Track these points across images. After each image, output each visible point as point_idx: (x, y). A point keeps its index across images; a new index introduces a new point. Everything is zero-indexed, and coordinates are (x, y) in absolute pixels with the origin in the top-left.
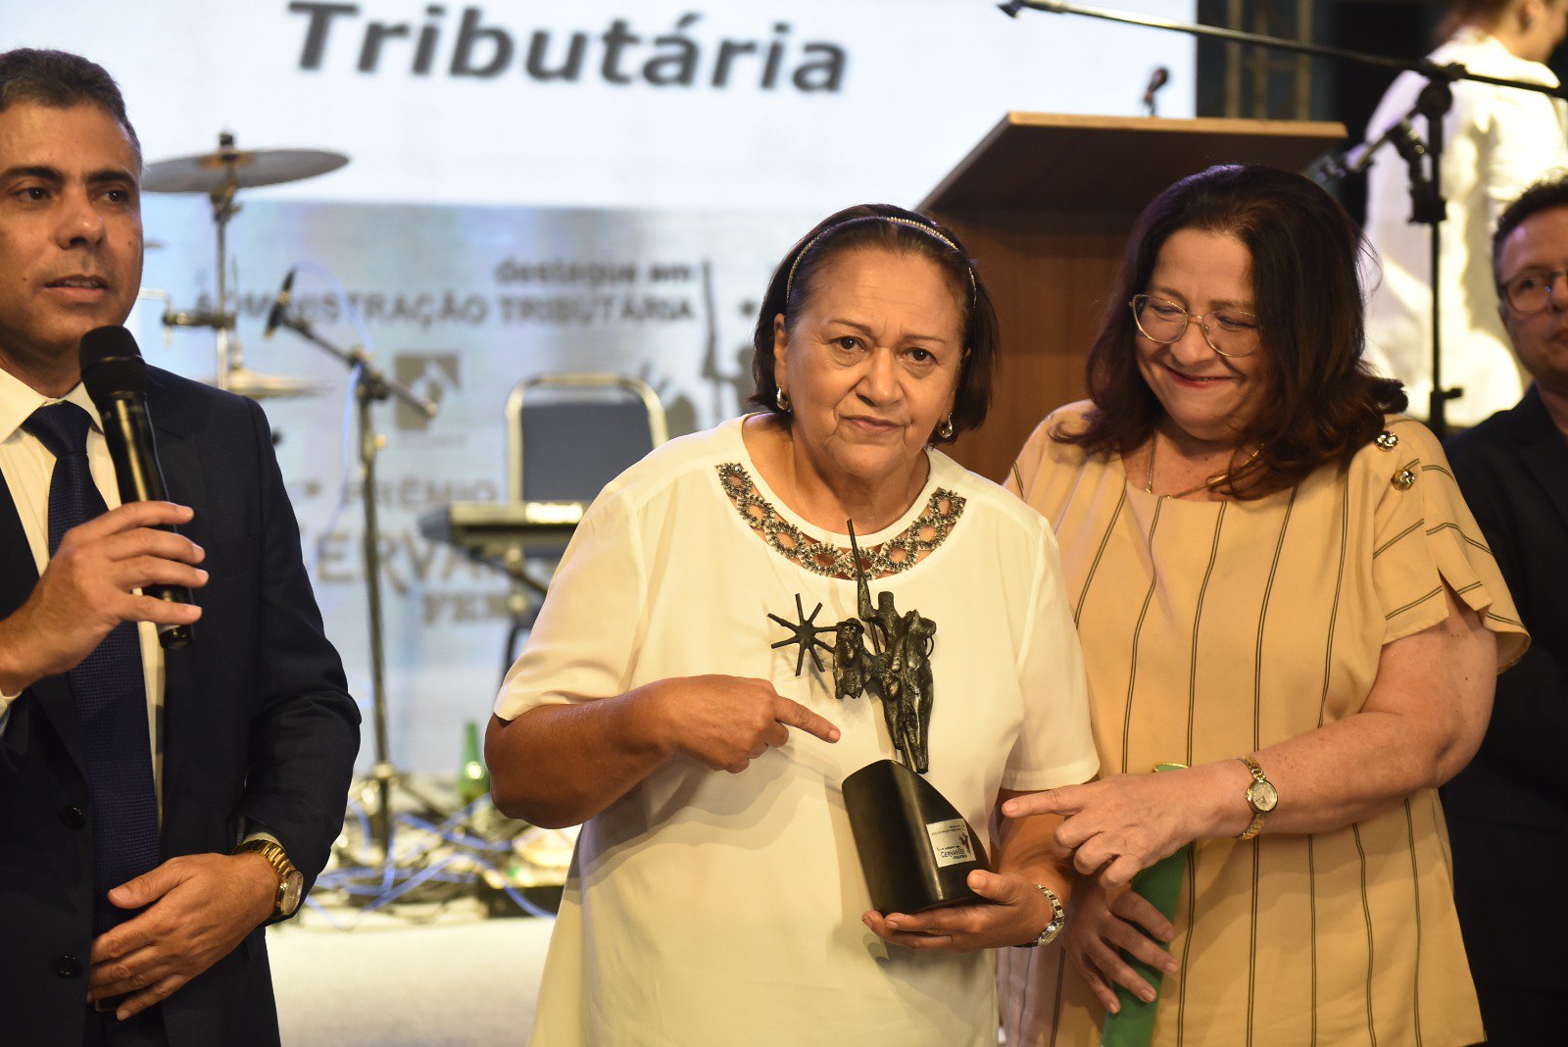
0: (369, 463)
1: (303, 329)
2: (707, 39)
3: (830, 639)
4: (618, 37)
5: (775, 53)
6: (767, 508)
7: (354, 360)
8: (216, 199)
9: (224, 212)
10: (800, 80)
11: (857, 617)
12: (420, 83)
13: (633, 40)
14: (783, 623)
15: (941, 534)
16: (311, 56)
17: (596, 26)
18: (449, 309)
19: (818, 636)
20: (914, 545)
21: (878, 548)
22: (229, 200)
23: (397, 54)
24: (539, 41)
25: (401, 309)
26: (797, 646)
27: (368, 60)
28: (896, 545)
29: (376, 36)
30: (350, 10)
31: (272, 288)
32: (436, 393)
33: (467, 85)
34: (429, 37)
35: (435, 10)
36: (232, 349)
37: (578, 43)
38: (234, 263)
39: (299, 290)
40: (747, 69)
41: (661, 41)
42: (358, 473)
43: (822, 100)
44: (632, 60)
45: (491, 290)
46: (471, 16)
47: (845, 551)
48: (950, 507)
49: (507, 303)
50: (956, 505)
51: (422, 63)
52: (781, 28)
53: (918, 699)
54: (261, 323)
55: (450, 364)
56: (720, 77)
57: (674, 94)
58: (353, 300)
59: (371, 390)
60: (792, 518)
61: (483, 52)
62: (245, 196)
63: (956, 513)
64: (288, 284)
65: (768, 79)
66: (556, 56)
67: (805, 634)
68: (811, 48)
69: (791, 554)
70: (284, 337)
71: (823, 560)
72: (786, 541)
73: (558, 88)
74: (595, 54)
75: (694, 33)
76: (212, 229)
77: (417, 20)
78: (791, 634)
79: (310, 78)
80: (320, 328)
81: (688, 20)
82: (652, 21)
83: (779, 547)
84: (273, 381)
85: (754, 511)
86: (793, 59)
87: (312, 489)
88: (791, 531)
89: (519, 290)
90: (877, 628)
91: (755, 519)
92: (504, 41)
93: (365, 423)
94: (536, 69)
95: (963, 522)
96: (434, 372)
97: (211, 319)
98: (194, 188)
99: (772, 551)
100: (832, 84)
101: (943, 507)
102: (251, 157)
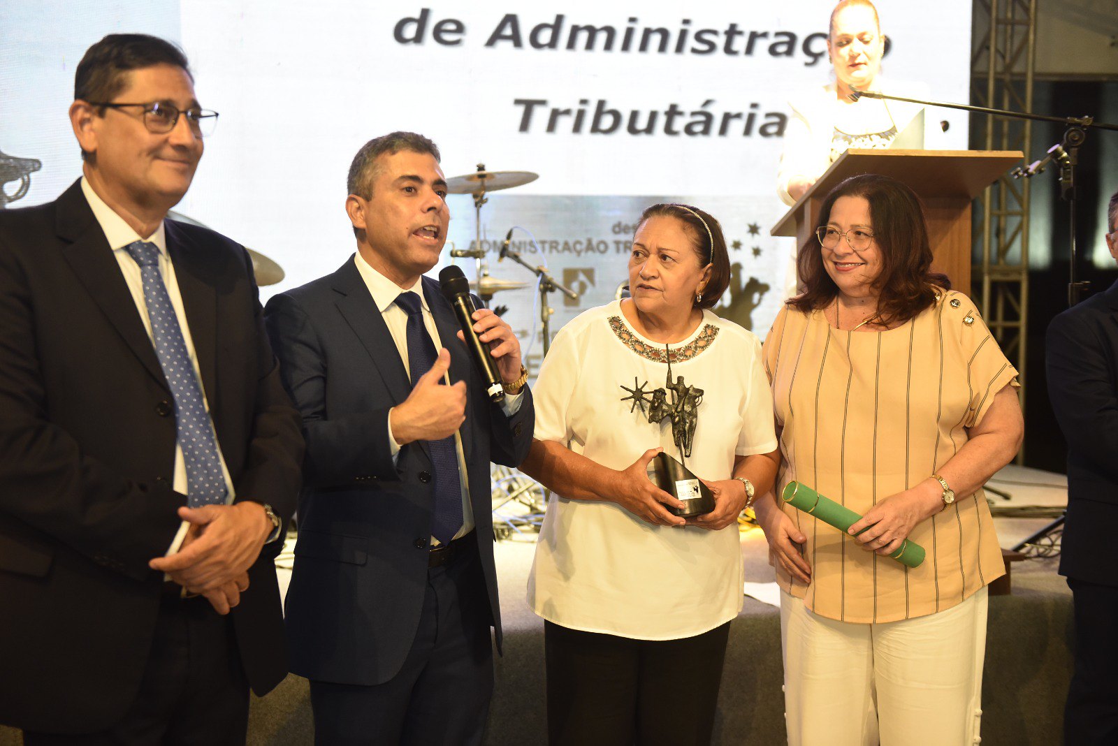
0: (545, 322)
1: (516, 258)
2: (717, 112)
3: (650, 397)
4: (673, 112)
5: (751, 118)
6: (630, 335)
7: (539, 272)
8: (475, 196)
9: (479, 201)
10: (763, 131)
11: (664, 387)
12: (576, 137)
13: (681, 114)
14: (627, 389)
15: (708, 343)
16: (524, 126)
17: (663, 108)
18: (590, 247)
19: (644, 396)
20: (696, 348)
21: (679, 350)
22: (482, 196)
23: (566, 123)
24: (634, 115)
25: (567, 247)
26: (633, 400)
27: (551, 127)
28: (688, 348)
29: (555, 114)
30: (543, 103)
31: (501, 238)
32: (583, 288)
33: (599, 137)
34: (581, 114)
35: (584, 102)
36: (482, 267)
37: (653, 115)
38: (484, 226)
39: (515, 238)
40: (737, 126)
41: (694, 114)
42: (541, 326)
43: (774, 140)
44: (679, 124)
45: (610, 238)
46: (601, 104)
47: (664, 351)
48: (712, 332)
49: (617, 243)
50: (715, 331)
51: (577, 128)
52: (754, 106)
53: (688, 425)
54: (497, 255)
55: (589, 273)
56: (723, 131)
57: (700, 139)
58: (543, 242)
59: (547, 287)
60: (641, 338)
61: (607, 121)
62: (488, 194)
63: (715, 334)
64: (509, 236)
65: (747, 131)
66: (642, 123)
67: (638, 395)
68: (768, 115)
69: (641, 353)
70: (506, 260)
71: (655, 355)
72: (638, 348)
73: (643, 137)
74: (661, 121)
75: (710, 109)
76: (473, 210)
77: (575, 107)
78: (631, 394)
79: (524, 135)
80: (525, 257)
81: (707, 103)
82: (690, 104)
83: (635, 350)
84: (503, 282)
85: (625, 336)
86: (760, 121)
87: (524, 334)
88: (641, 343)
89: (623, 237)
90: (674, 391)
91: (625, 339)
92: (616, 115)
93: (543, 302)
94: (632, 130)
95: (717, 338)
96: (582, 277)
97: (474, 254)
98: (465, 192)
99: (632, 352)
100: (780, 133)
101: (709, 332)
102: (492, 176)
